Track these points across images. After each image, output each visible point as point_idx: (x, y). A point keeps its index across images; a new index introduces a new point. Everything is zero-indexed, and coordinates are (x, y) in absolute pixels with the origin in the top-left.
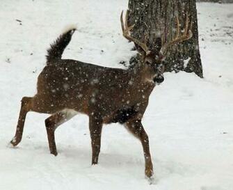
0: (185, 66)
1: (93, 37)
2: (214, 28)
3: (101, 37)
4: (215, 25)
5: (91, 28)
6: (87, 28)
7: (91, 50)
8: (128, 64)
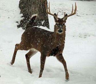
0: (42, 24)
1: (5, 11)
2: (54, 9)
3: (8, 12)
4: (54, 8)
5: (4, 8)
6: (3, 8)
7: (4, 17)
8: (19, 23)
